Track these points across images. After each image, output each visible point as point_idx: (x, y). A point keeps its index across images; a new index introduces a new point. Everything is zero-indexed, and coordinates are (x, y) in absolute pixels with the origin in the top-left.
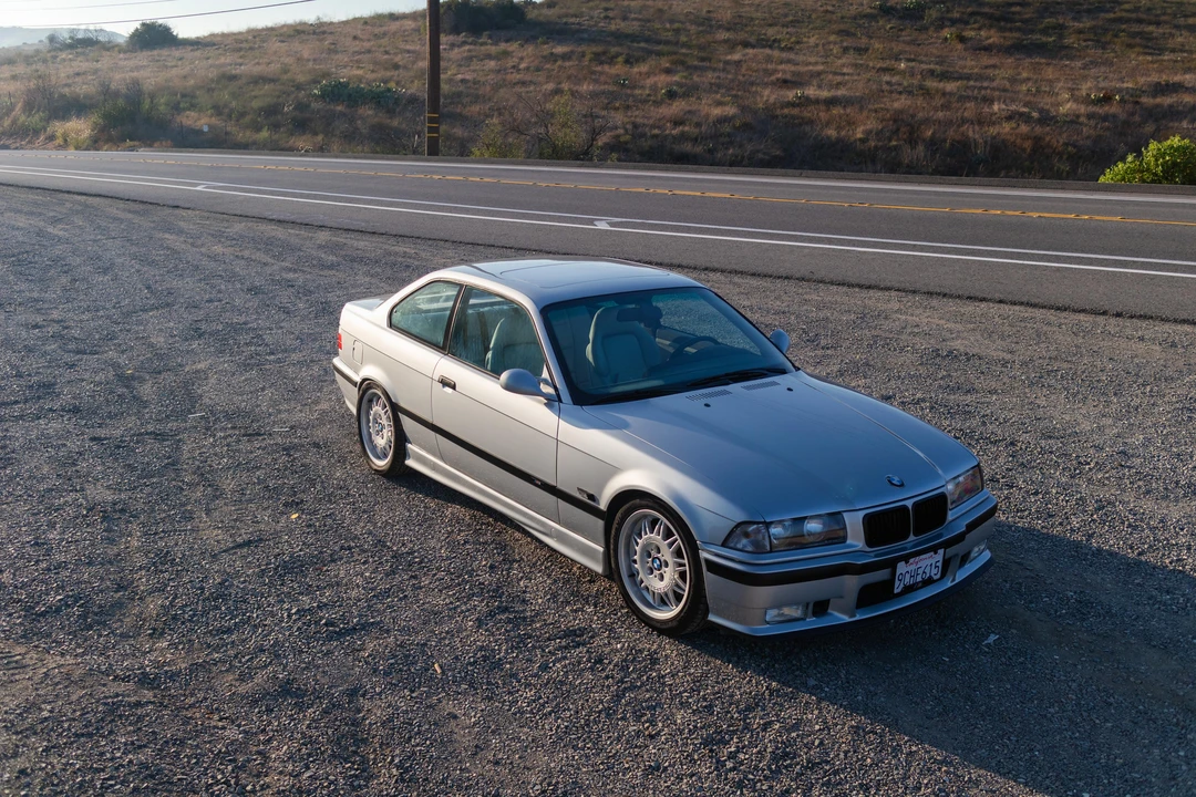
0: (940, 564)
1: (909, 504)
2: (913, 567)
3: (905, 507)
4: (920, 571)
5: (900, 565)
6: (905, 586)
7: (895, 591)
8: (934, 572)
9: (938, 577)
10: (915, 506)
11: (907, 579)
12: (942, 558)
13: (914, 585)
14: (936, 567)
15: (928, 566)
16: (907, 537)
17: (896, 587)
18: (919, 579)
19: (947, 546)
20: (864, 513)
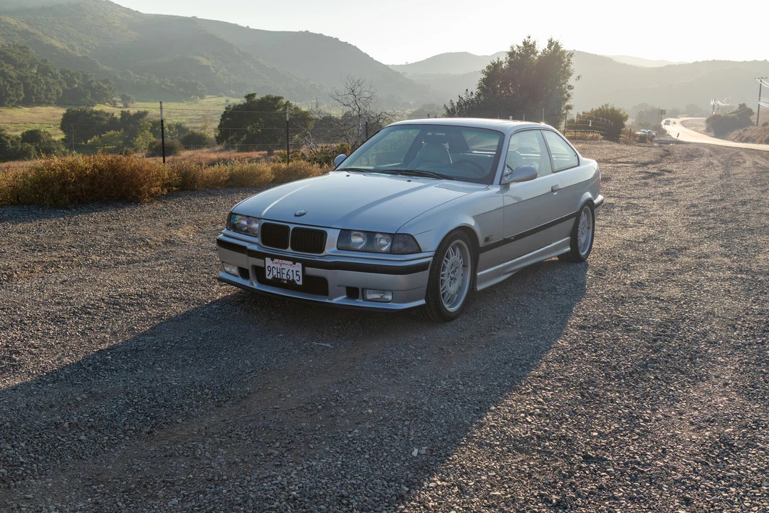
0: (300, 274)
1: (292, 227)
2: (278, 266)
3: (288, 228)
4: (285, 272)
5: (268, 260)
6: (274, 277)
7: (267, 277)
8: (296, 278)
9: (300, 283)
10: (295, 229)
11: (275, 273)
12: (300, 270)
13: (280, 279)
14: (297, 275)
15: (290, 271)
16: (286, 247)
17: (267, 274)
18: (285, 277)
19: (305, 264)
20: (264, 221)
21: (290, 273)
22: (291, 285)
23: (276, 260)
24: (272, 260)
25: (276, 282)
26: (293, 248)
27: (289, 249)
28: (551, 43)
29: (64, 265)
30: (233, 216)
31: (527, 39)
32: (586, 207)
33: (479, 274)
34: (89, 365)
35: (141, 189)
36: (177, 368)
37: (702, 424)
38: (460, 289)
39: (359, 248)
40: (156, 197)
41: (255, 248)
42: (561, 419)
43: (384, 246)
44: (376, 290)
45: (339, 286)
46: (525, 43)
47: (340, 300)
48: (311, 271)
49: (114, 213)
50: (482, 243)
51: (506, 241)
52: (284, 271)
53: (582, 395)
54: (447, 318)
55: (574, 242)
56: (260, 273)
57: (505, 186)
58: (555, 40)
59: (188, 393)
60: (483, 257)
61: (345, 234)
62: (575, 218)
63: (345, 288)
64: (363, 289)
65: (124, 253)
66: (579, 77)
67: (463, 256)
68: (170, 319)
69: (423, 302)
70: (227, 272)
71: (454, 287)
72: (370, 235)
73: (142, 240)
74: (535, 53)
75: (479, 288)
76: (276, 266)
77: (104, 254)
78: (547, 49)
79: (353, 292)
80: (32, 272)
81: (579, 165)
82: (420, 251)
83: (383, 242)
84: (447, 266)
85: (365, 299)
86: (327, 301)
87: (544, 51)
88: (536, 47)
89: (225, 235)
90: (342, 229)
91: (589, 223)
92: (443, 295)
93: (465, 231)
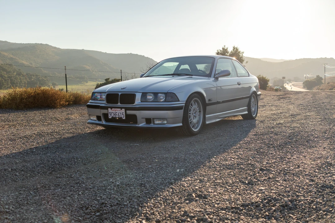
0: (124, 114)
2: (114, 112)
3: (118, 94)
5: (109, 109)
6: (112, 117)
7: (109, 118)
8: (122, 116)
9: (124, 118)
10: (121, 94)
11: (113, 115)
12: (124, 112)
13: (115, 118)
14: (123, 115)
15: (120, 113)
16: (118, 103)
17: (109, 116)
18: (117, 116)
19: (126, 109)
20: (107, 93)
21: (120, 114)
22: (120, 120)
23: (113, 109)
24: (111, 109)
25: (114, 120)
26: (121, 103)
27: (119, 104)
28: (234, 48)
29: (18, 126)
30: (94, 94)
31: (224, 47)
32: (253, 95)
33: (207, 116)
34: (25, 153)
35: (56, 102)
36: (67, 153)
37: (316, 159)
38: (198, 122)
39: (151, 101)
40: (63, 106)
41: (103, 105)
42: (248, 159)
43: (162, 99)
44: (159, 119)
45: (142, 118)
46: (223, 49)
47: (142, 124)
48: (129, 112)
49: (44, 111)
50: (207, 102)
51: (218, 103)
52: (117, 114)
53: (257, 152)
54: (192, 134)
55: (249, 110)
56: (106, 116)
57: (217, 79)
58: (236, 47)
59: (70, 160)
60: (208, 108)
61: (144, 95)
62: (249, 99)
63: (145, 119)
64: (153, 119)
65: (47, 122)
66: (247, 62)
67: (199, 106)
68: (65, 138)
69: (181, 124)
70: (91, 120)
71: (195, 119)
72: (156, 94)
73: (55, 118)
74: (228, 53)
75: (207, 123)
76: (113, 112)
77: (37, 122)
78: (233, 51)
79: (148, 121)
80: (4, 128)
81: (249, 76)
82: (179, 101)
83: (161, 97)
84: (192, 109)
85: (154, 124)
86: (137, 126)
87: (231, 52)
88: (228, 50)
89: (91, 103)
90: (143, 93)
91: (255, 103)
92: (191, 123)
93: (199, 94)
